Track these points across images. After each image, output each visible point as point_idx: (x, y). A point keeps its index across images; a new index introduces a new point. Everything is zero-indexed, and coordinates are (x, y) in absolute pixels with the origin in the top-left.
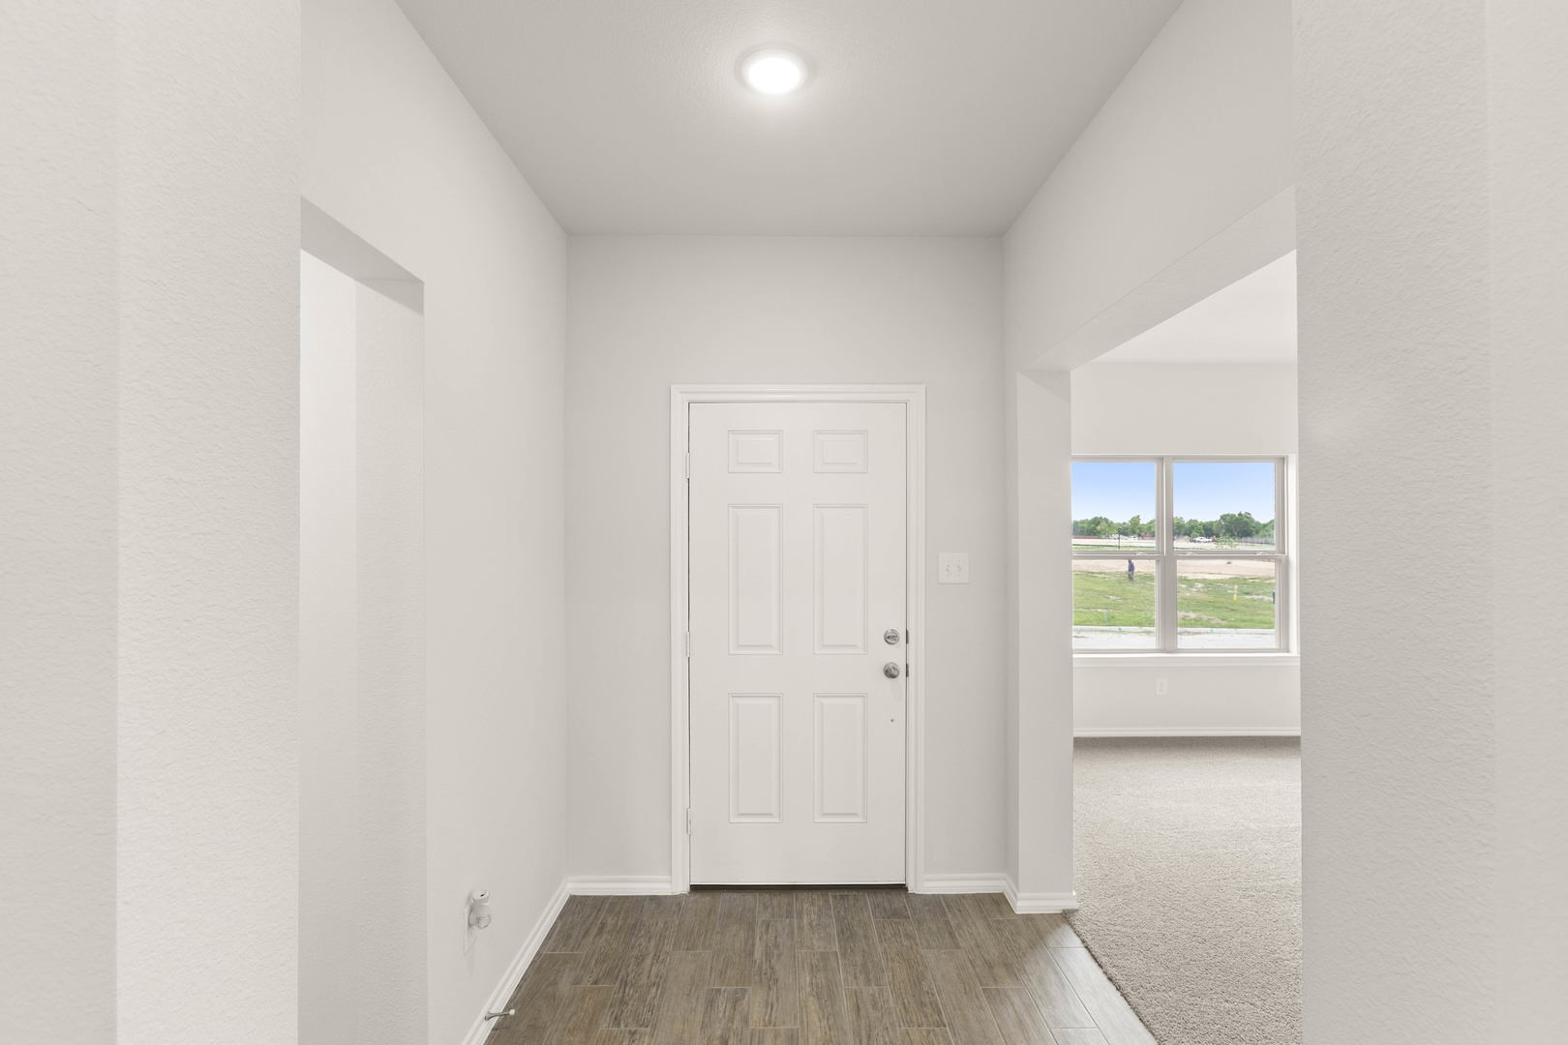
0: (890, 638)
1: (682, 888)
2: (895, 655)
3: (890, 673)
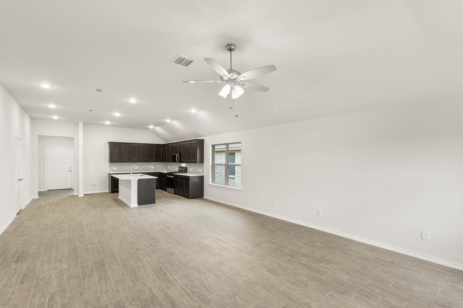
0: (70, 168)
1: (47, 190)
2: (70, 170)
3: (70, 171)
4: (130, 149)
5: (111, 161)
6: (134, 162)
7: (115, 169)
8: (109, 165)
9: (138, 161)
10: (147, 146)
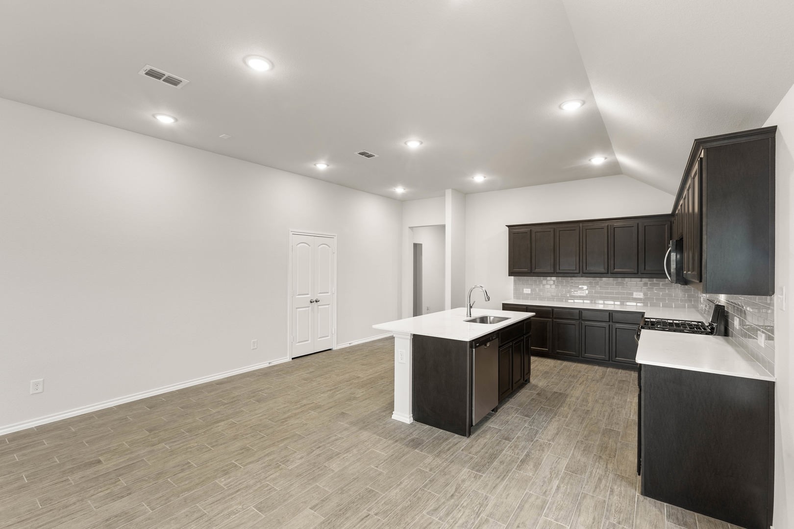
4: (558, 238)
5: (511, 273)
6: (568, 275)
7: (527, 294)
8: (515, 281)
9: (579, 273)
10: (608, 226)
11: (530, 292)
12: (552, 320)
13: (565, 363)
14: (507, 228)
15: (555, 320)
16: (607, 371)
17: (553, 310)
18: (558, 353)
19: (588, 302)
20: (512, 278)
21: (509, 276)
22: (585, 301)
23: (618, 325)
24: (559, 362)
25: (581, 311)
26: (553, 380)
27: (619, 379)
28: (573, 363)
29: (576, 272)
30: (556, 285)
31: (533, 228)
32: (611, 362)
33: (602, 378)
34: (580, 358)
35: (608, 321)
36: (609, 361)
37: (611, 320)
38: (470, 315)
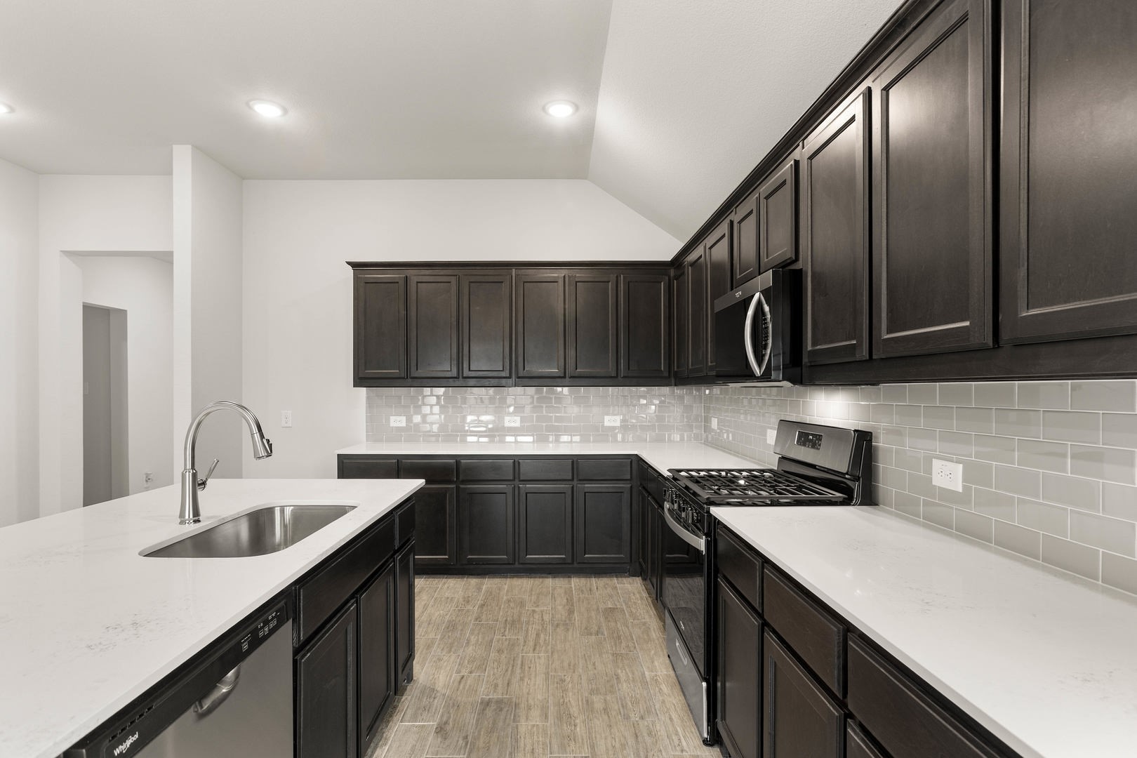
4: (466, 298)
5: (361, 380)
6: (486, 382)
7: (399, 429)
8: (368, 398)
9: (510, 377)
10: (564, 277)
11: (404, 424)
12: (458, 488)
13: (489, 583)
14: (350, 270)
15: (462, 486)
16: (571, 587)
17: (458, 463)
18: (470, 562)
19: (530, 439)
20: (363, 391)
21: (355, 386)
22: (520, 439)
23: (589, 486)
24: (473, 581)
25: (516, 460)
26: (470, 649)
27: (602, 606)
28: (503, 580)
29: (503, 374)
30: (441, 407)
31: (411, 272)
32: (576, 565)
33: (571, 612)
34: (517, 565)
35: (570, 478)
36: (573, 563)
37: (575, 476)
38: (196, 513)
